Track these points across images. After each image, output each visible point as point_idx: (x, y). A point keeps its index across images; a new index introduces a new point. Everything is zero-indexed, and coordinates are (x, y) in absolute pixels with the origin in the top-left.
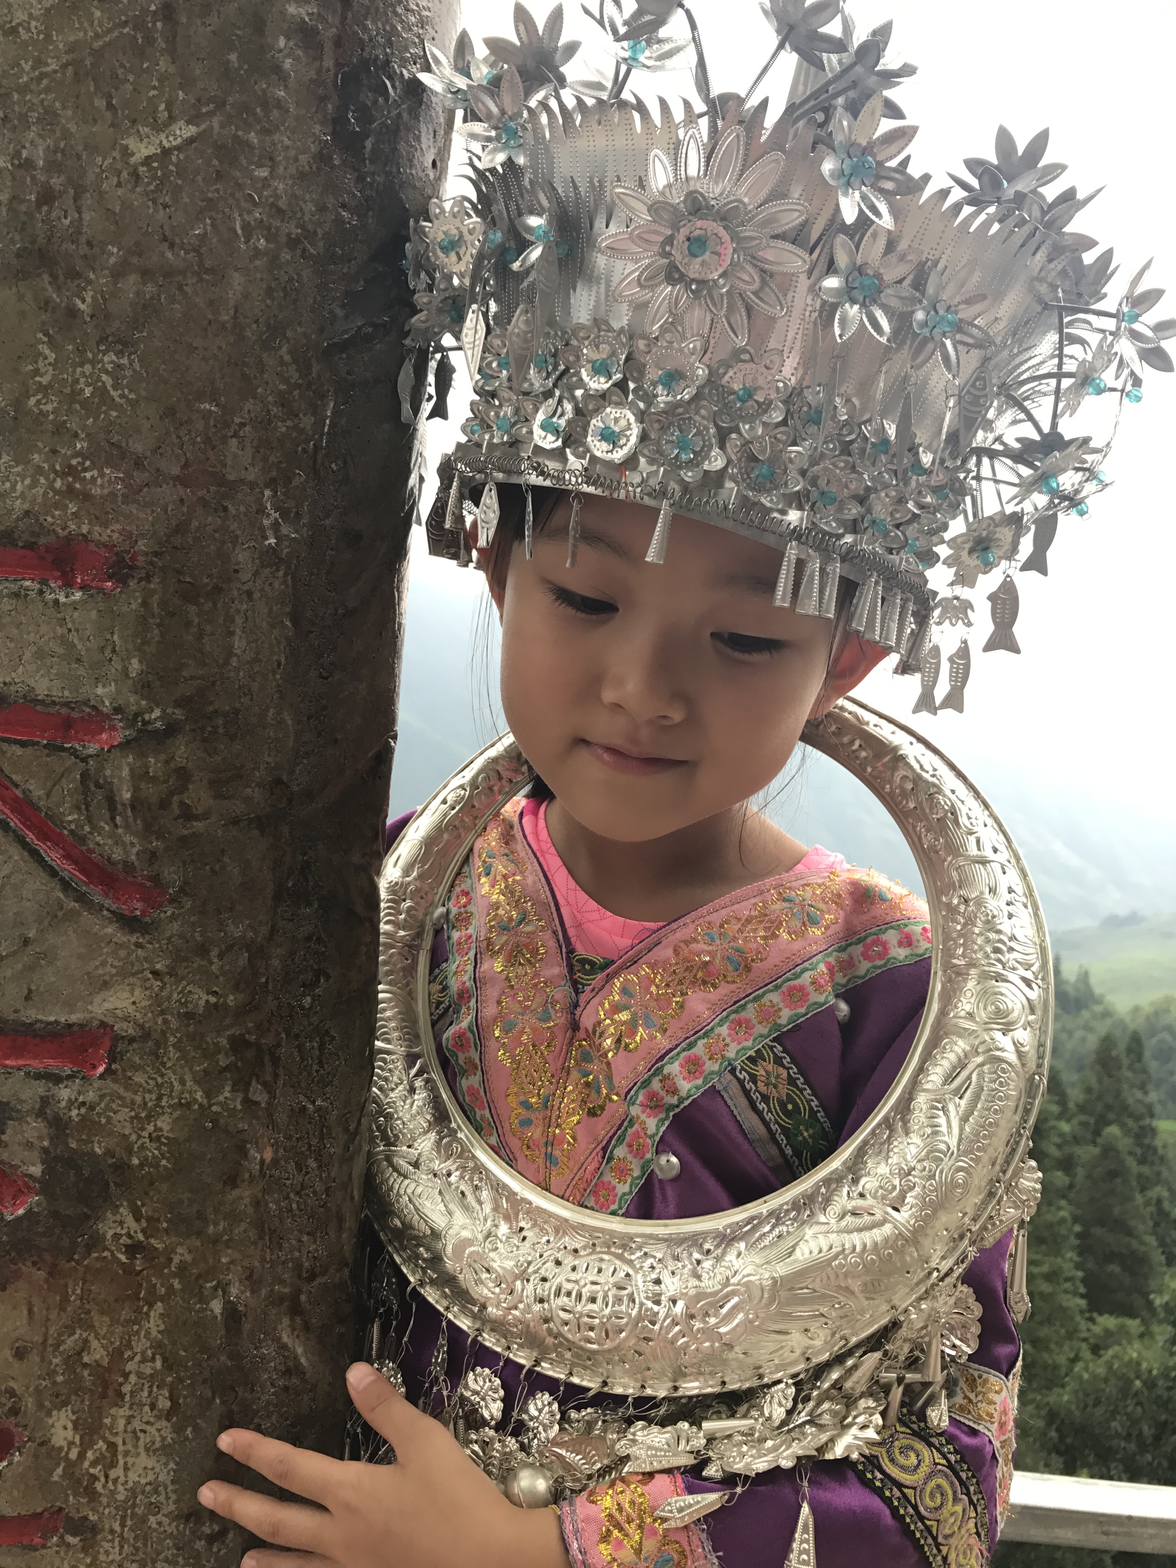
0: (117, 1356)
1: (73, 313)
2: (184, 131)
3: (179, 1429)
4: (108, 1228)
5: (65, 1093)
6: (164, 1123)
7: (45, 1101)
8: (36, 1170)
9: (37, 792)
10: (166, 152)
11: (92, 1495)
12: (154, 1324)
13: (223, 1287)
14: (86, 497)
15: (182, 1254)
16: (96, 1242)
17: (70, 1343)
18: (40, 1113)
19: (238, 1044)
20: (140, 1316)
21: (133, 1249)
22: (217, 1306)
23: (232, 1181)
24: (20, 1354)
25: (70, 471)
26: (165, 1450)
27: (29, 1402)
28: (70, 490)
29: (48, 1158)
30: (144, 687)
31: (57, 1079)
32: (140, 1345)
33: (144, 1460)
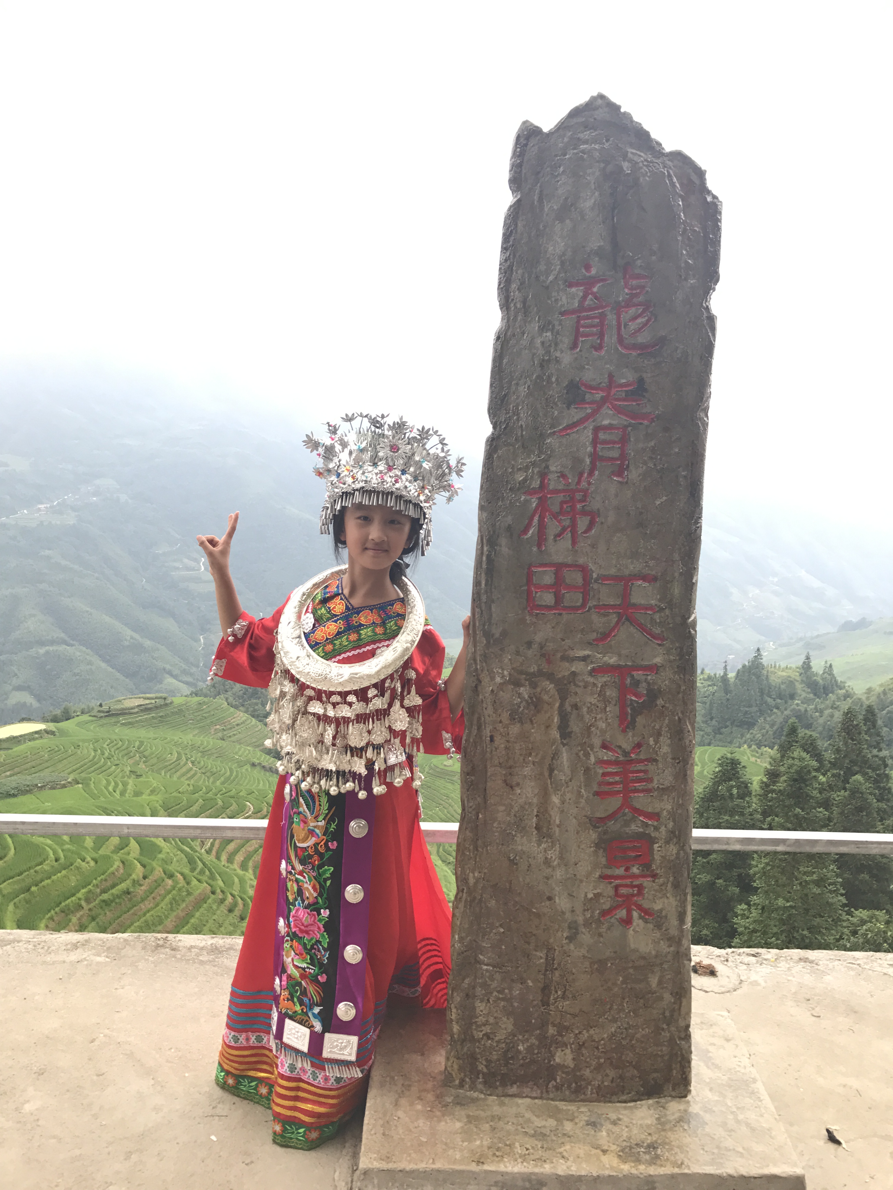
0: (661, 727)
1: (646, 533)
2: (665, 498)
3: (671, 741)
4: (658, 703)
5: (649, 677)
6: (667, 682)
7: (646, 679)
8: (645, 692)
9: (643, 622)
10: (662, 503)
11: (657, 755)
12: (667, 721)
13: (677, 714)
14: (649, 566)
15: (671, 708)
16: (656, 705)
17: (653, 725)
18: (645, 682)
19: (678, 667)
20: (664, 719)
21: (663, 707)
22: (677, 718)
23: (678, 693)
24: (644, 727)
25: (646, 562)
26: (669, 745)
27: (646, 736)
28: (646, 566)
29: (647, 690)
30: (660, 600)
31: (648, 675)
32: (665, 725)
33: (666, 748)
